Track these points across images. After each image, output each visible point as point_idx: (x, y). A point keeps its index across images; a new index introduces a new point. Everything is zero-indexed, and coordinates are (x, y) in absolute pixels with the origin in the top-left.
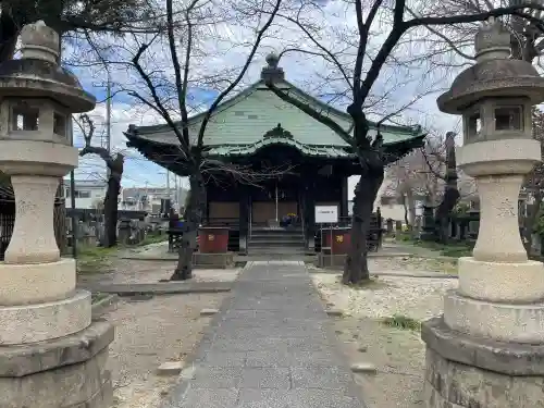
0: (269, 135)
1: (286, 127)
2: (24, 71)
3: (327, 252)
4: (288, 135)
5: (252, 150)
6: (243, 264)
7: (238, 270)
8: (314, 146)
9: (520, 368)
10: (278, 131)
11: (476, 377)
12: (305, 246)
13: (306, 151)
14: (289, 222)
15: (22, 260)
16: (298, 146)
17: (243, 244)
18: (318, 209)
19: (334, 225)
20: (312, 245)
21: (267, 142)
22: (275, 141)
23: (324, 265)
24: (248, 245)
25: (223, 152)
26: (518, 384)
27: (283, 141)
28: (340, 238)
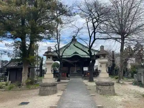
0: (74, 53)
1: (77, 52)
2: (49, 53)
3: (86, 76)
4: (78, 53)
5: (71, 56)
6: (69, 79)
7: (69, 80)
8: (83, 55)
9: (105, 84)
10: (76, 53)
11: (100, 86)
12: (82, 76)
13: (81, 56)
14: (78, 71)
15: (48, 74)
16: (80, 55)
17: (69, 75)
18: (84, 68)
19: (87, 71)
20: (83, 75)
21: (73, 55)
22: (75, 54)
23: (86, 79)
24: (70, 76)
25: (65, 57)
26: (104, 86)
27: (77, 55)
28: (89, 74)
